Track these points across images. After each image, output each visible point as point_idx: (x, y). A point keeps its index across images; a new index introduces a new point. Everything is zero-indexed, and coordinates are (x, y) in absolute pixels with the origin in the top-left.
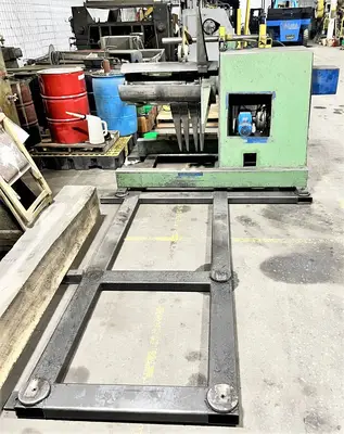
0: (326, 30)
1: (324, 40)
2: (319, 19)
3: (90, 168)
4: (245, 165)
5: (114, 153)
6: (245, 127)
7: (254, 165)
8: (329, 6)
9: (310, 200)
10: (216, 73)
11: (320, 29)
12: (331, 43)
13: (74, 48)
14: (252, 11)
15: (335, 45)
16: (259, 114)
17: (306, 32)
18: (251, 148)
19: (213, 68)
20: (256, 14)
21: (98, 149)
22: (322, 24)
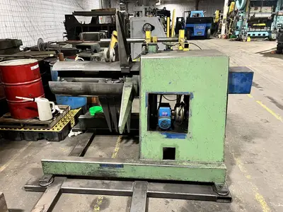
0: (221, 30)
1: (219, 36)
2: (216, 23)
3: (38, 139)
4: (164, 158)
5: (58, 128)
6: (164, 121)
7: (174, 158)
8: (222, 16)
9: (230, 199)
10: (138, 73)
11: (217, 29)
12: (224, 37)
13: (66, 39)
14: (178, 19)
15: (226, 38)
16: (178, 109)
17: (209, 31)
18: (170, 143)
19: (135, 69)
20: (180, 20)
21: (45, 125)
22: (218, 26)
